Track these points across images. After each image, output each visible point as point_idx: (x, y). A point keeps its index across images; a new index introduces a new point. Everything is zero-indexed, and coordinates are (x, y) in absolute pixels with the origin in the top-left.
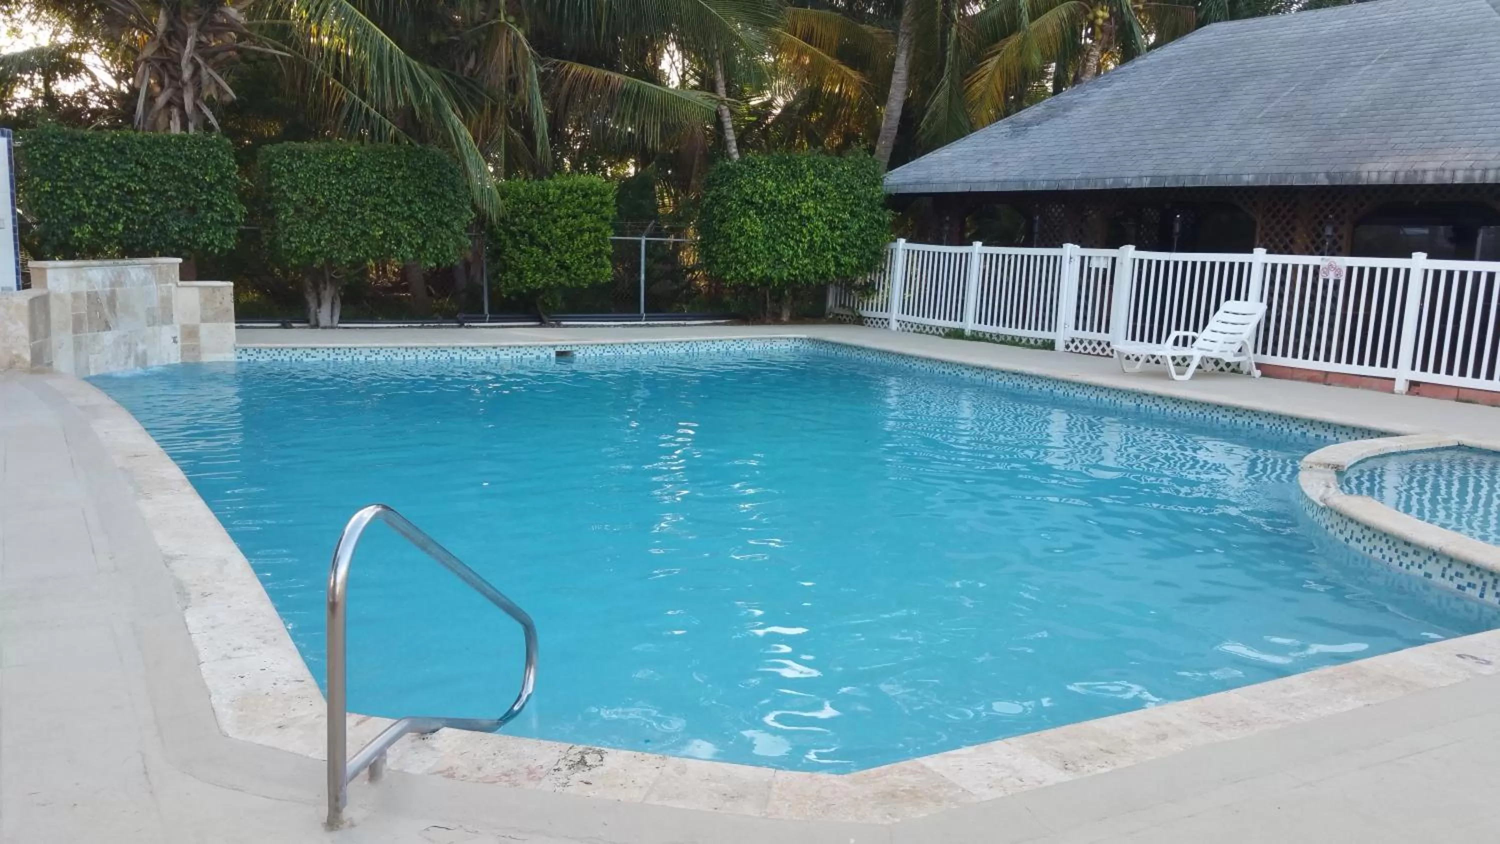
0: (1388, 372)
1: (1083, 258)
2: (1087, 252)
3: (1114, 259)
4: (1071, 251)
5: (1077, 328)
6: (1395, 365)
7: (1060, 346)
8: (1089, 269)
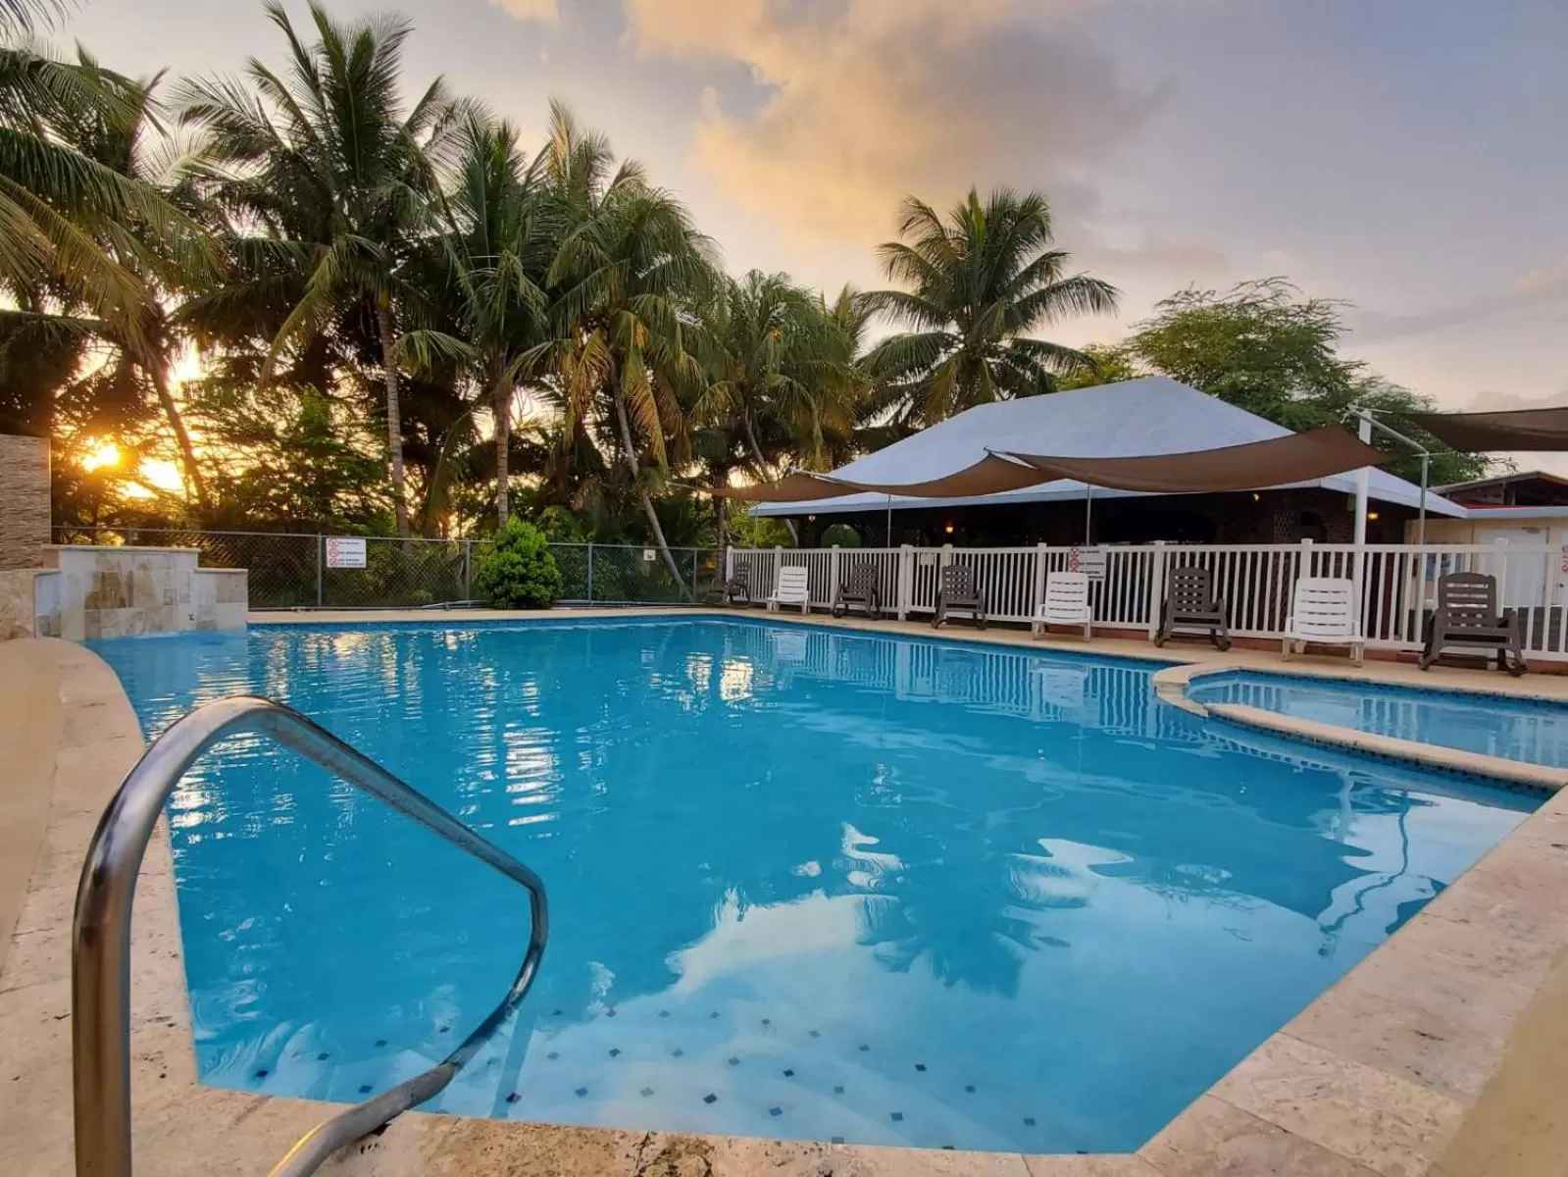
0: (1143, 626)
1: (915, 555)
2: (918, 550)
3: (939, 555)
4: (906, 550)
5: (913, 604)
6: (1148, 621)
7: (901, 616)
8: (921, 567)
